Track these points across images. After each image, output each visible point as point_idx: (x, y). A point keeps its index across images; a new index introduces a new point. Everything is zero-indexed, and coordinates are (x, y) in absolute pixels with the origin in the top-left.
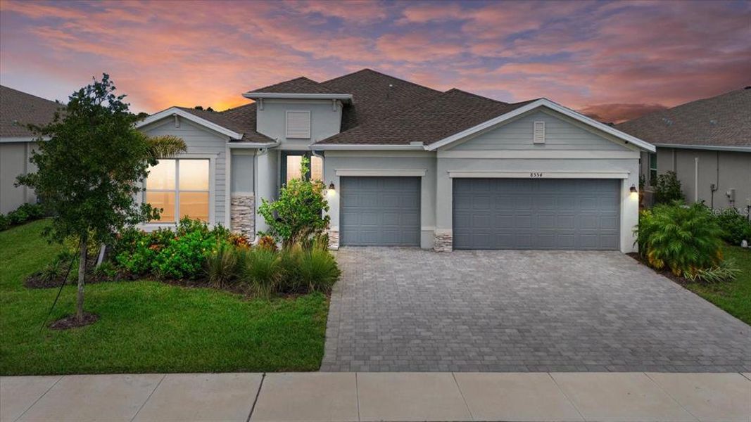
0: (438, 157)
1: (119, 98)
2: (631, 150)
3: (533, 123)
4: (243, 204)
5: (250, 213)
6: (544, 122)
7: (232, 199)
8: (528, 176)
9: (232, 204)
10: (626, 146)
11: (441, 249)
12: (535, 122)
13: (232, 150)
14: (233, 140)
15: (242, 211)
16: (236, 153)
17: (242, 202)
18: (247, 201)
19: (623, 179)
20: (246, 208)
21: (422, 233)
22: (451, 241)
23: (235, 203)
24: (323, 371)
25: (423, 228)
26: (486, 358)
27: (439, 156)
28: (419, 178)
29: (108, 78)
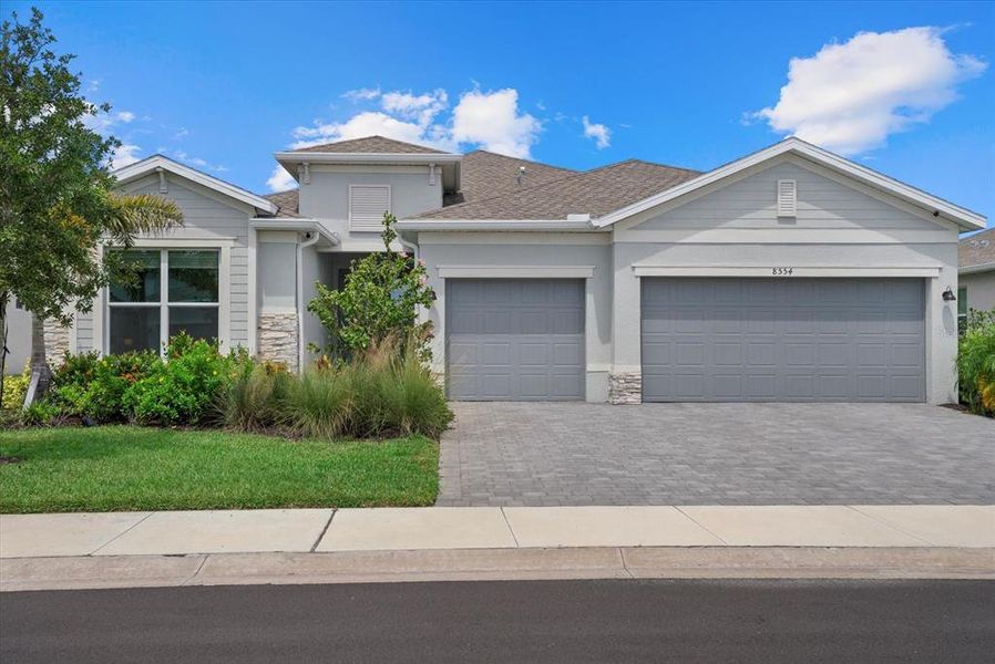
0: (615, 240)
1: (62, 59)
2: (943, 229)
3: (776, 182)
4: (277, 328)
5: (290, 343)
6: (794, 181)
7: (259, 318)
8: (769, 273)
9: (259, 328)
10: (935, 220)
11: (622, 400)
12: (780, 181)
13: (260, 231)
14: (260, 214)
15: (277, 339)
16: (267, 239)
17: (277, 325)
18: (285, 322)
19: (931, 278)
20: (282, 334)
21: (588, 375)
22: (639, 386)
23: (264, 327)
24: (439, 506)
25: (590, 367)
26: (729, 493)
27: (616, 238)
28: (582, 281)
29: (41, 17)
